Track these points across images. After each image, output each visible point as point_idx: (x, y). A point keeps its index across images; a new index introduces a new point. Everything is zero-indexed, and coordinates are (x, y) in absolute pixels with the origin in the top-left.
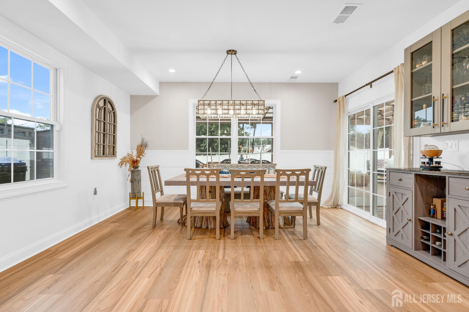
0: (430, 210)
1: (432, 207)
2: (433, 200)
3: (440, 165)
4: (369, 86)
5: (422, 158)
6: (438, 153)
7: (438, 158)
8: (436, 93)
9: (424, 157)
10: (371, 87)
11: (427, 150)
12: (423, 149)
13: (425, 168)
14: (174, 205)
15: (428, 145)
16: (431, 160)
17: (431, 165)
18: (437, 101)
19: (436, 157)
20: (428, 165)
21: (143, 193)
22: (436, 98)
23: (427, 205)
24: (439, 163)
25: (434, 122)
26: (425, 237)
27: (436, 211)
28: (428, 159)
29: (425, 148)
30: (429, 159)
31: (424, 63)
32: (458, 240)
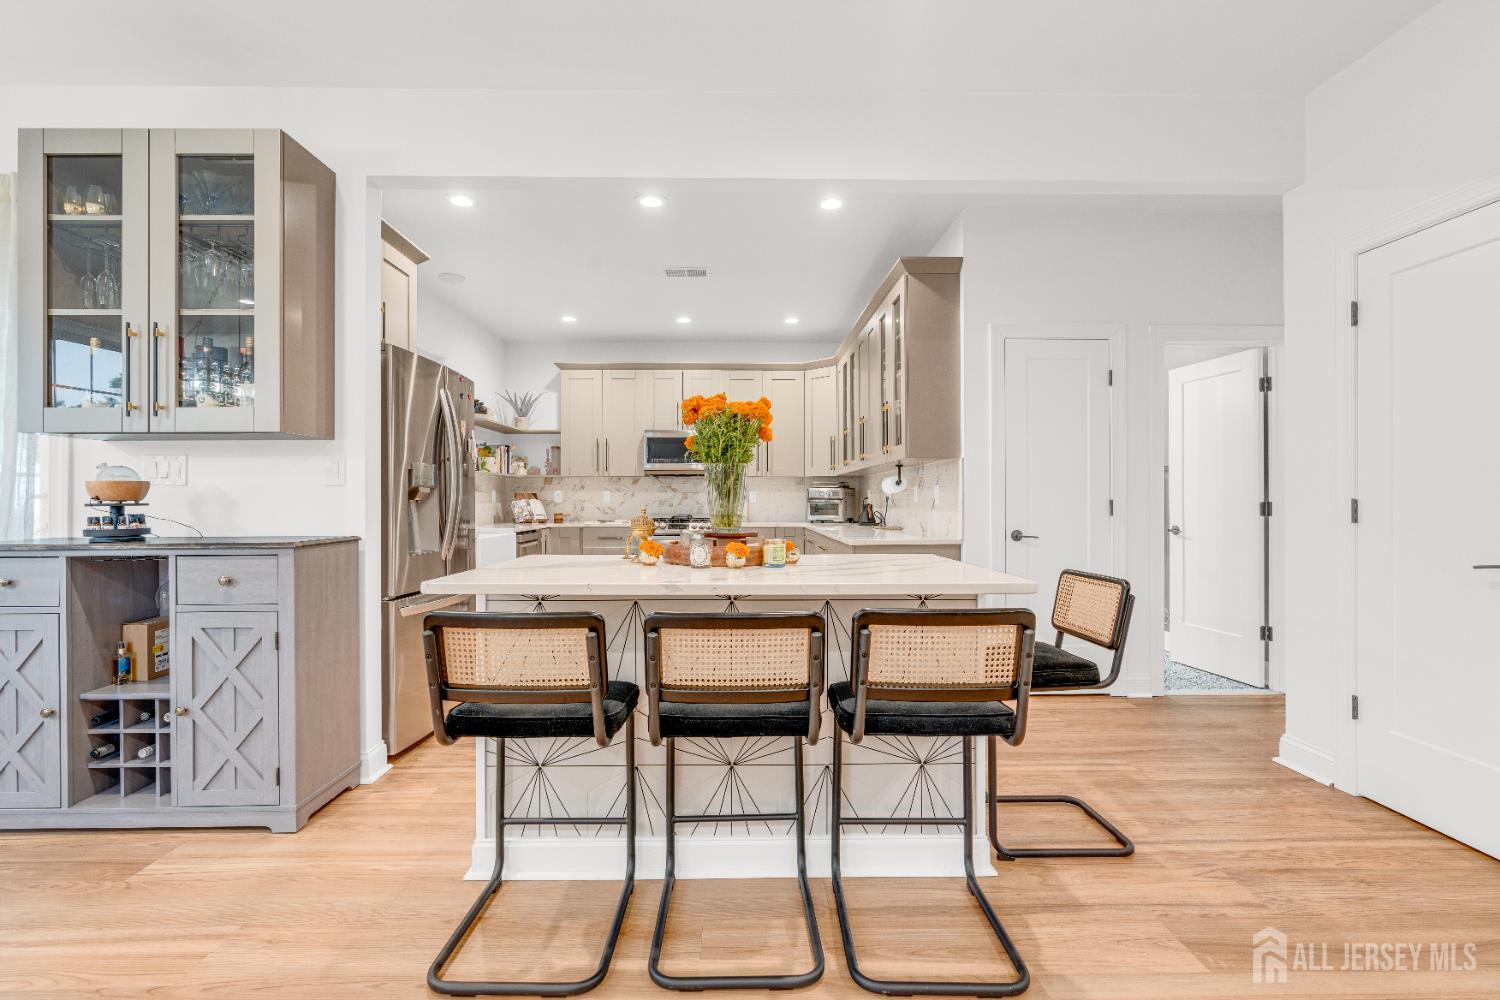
0: (116, 663)
1: (121, 651)
2: (122, 629)
3: (143, 526)
5: (92, 505)
6: (137, 491)
7: (137, 504)
8: (131, 311)
9: (96, 502)
11: (105, 480)
12: (93, 476)
13: (97, 537)
15: (109, 465)
16: (118, 509)
17: (120, 527)
18: (137, 339)
19: (133, 502)
20: (111, 527)
22: (133, 329)
23: (105, 651)
24: (140, 519)
25: (128, 399)
26: (103, 750)
27: (134, 660)
28: (108, 508)
29: (99, 475)
30: (113, 507)
31: (91, 208)
32: (202, 720)
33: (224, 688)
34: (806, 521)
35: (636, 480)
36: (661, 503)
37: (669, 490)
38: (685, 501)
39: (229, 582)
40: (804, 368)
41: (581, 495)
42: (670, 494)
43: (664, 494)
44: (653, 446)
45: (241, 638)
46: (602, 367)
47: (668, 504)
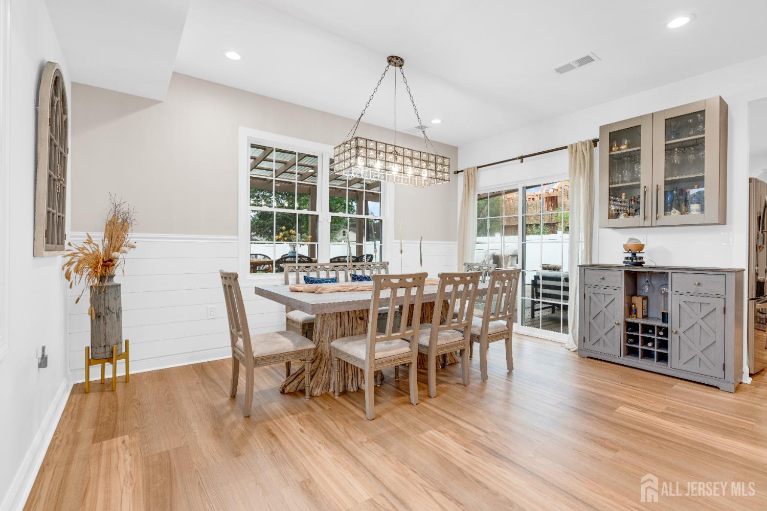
1: (633, 306)
2: (631, 298)
3: (642, 261)
4: (520, 160)
5: (625, 253)
6: (641, 248)
7: (640, 253)
10: (522, 162)
11: (630, 244)
13: (627, 264)
14: (293, 356)
16: (634, 255)
17: (634, 261)
18: (648, 192)
20: (631, 261)
21: (127, 342)
24: (642, 258)
25: (644, 214)
26: (631, 340)
27: (637, 310)
28: (631, 254)
29: (628, 242)
31: (623, 147)
32: (683, 337)
33: (695, 326)
39: (699, 284)
45: (704, 307)
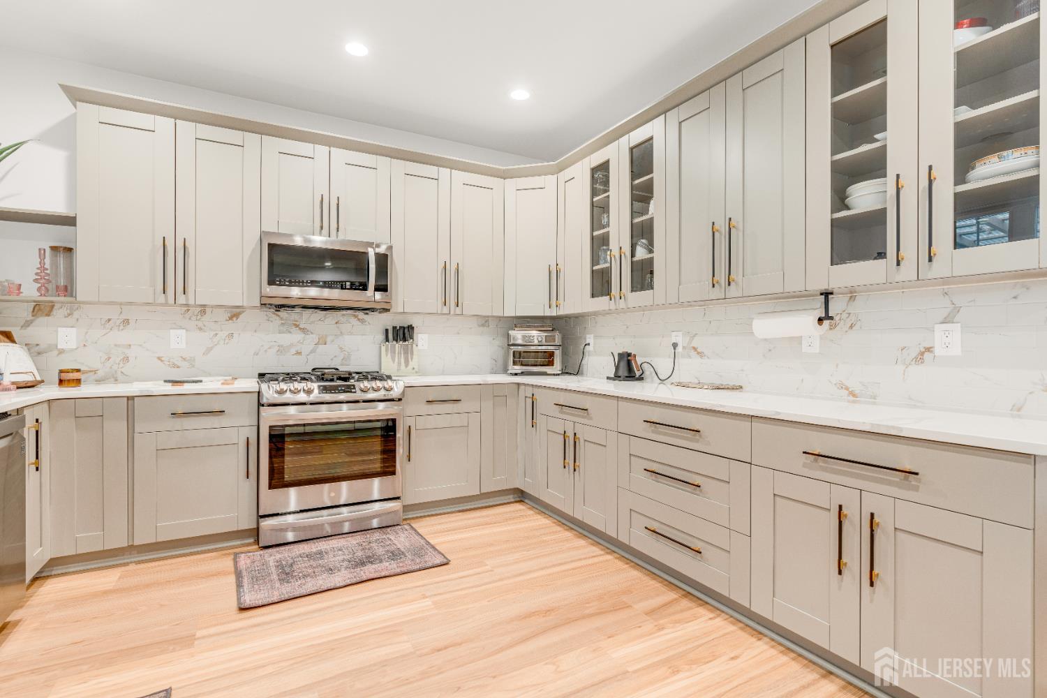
34: (505, 371)
35: (235, 313)
36: (282, 350)
37: (294, 329)
38: (321, 347)
40: (504, 175)
41: (122, 336)
42: (296, 336)
43: (288, 336)
44: (278, 259)
46: (177, 115)
47: (293, 351)
